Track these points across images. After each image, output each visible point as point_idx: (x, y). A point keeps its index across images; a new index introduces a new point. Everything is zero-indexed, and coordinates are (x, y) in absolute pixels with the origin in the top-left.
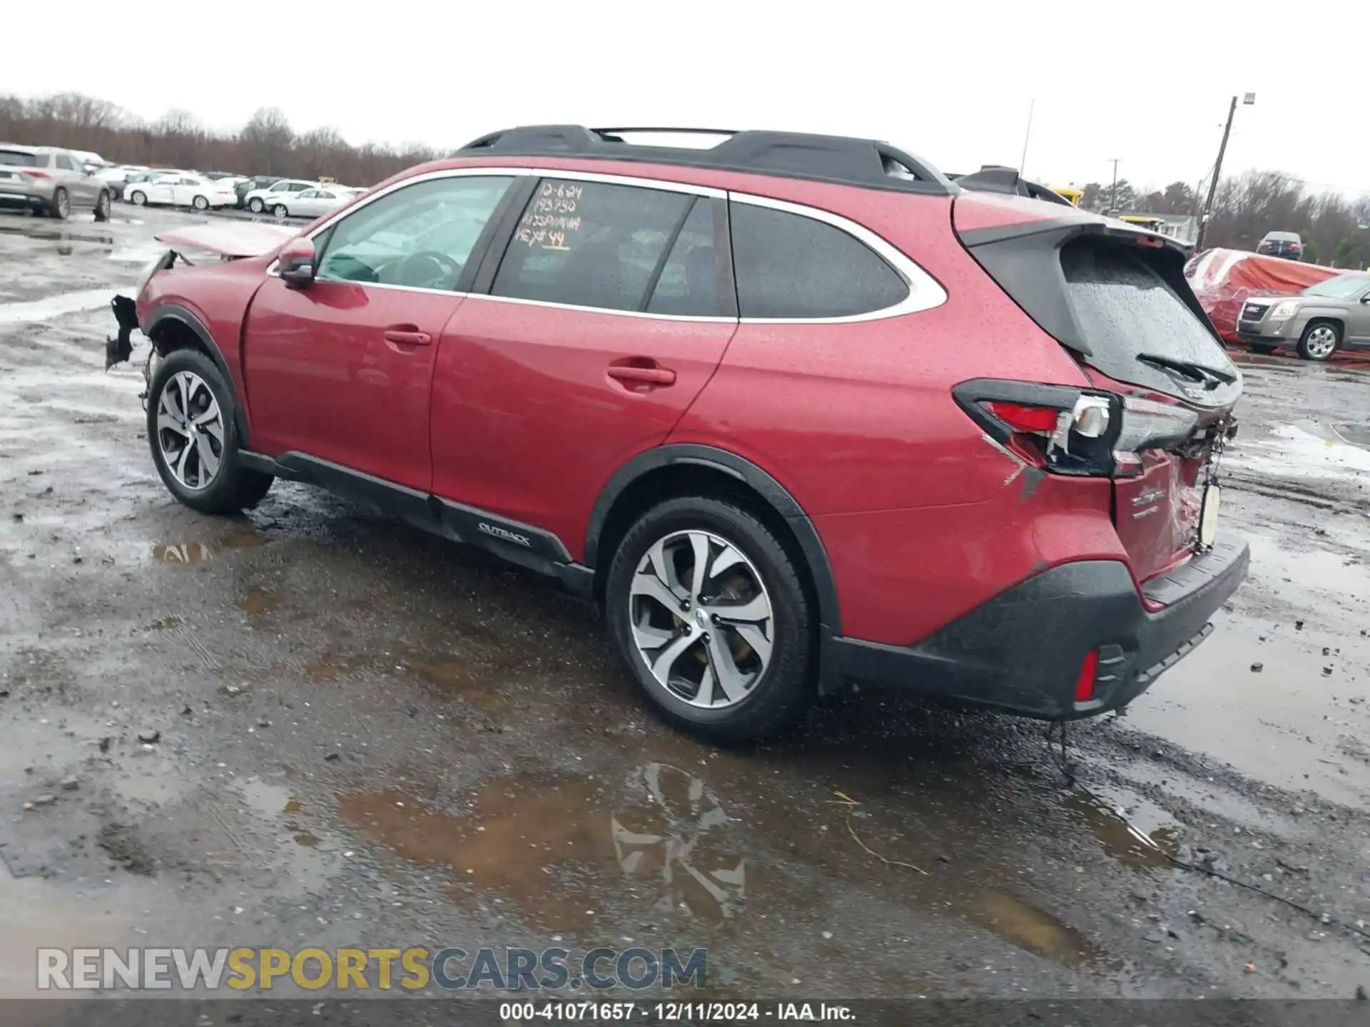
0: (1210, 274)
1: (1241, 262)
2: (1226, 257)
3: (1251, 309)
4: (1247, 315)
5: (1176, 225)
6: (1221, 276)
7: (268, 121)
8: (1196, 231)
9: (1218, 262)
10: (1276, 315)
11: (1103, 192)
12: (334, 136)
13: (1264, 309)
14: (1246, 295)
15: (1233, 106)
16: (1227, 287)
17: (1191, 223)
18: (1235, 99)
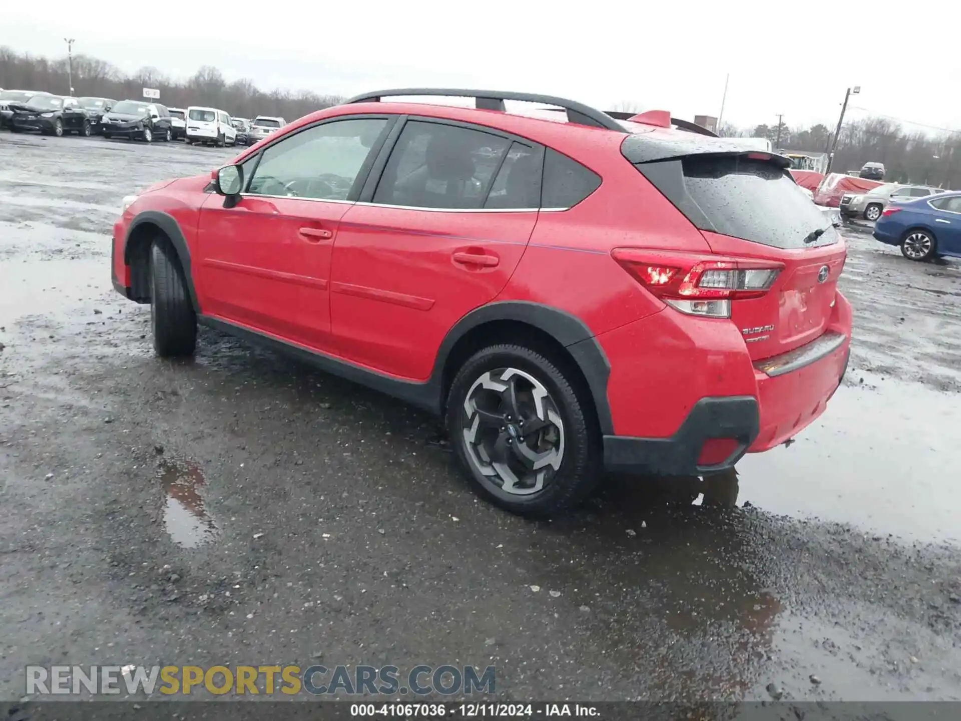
0: (829, 185)
1: (843, 179)
2: (836, 177)
3: (846, 199)
4: (844, 202)
5: (816, 158)
6: (834, 185)
7: (209, 74)
8: (827, 161)
9: (832, 178)
10: (855, 202)
11: (769, 131)
12: (250, 85)
13: (850, 199)
14: (844, 193)
15: (848, 93)
16: (836, 190)
17: (824, 157)
18: (849, 90)
